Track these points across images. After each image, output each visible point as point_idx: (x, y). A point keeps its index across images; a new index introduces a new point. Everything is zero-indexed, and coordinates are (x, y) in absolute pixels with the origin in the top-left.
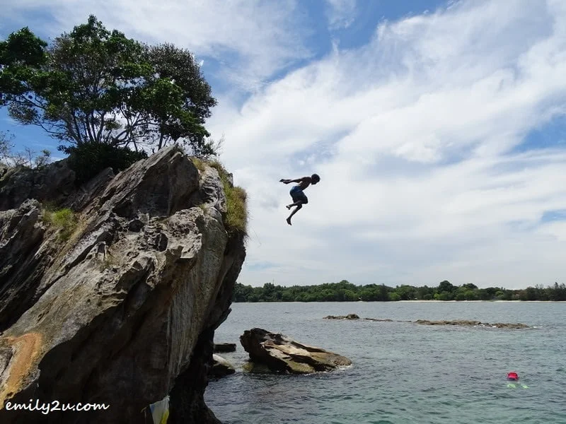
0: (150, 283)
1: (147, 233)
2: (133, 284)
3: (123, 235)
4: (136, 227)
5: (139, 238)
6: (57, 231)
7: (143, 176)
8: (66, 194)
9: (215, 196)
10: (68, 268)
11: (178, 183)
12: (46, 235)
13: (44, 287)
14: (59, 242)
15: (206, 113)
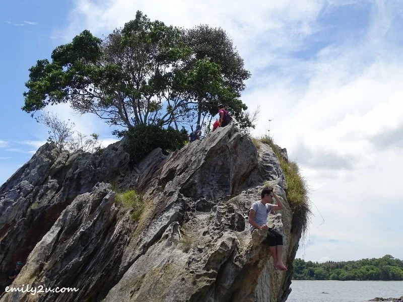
0: (237, 263)
1: (219, 213)
2: (221, 264)
3: (191, 215)
4: (204, 208)
5: (211, 218)
6: (128, 212)
7: (204, 157)
8: (123, 175)
9: (274, 173)
10: (146, 247)
11: (239, 162)
12: (118, 216)
13: (126, 264)
14: (132, 222)
15: (241, 87)
